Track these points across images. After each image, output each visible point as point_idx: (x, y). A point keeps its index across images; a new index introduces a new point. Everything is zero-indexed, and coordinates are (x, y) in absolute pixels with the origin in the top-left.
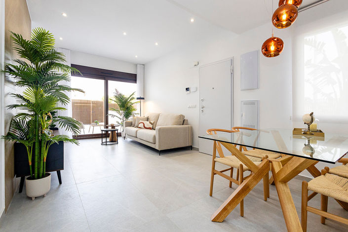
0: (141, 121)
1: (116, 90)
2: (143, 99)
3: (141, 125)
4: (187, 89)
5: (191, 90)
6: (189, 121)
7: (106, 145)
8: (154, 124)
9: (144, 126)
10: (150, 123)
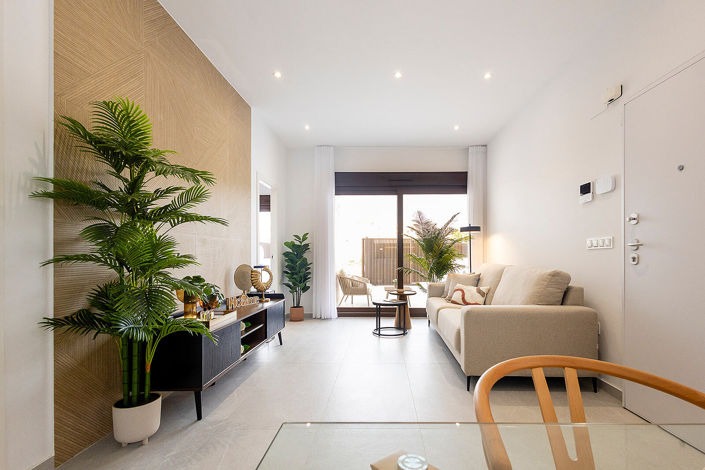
0: (459, 286)
1: (420, 213)
2: (477, 229)
3: (457, 296)
4: (585, 189)
5: (599, 188)
6: (588, 294)
7: (379, 335)
8: (489, 295)
9: (463, 298)
10: (479, 292)
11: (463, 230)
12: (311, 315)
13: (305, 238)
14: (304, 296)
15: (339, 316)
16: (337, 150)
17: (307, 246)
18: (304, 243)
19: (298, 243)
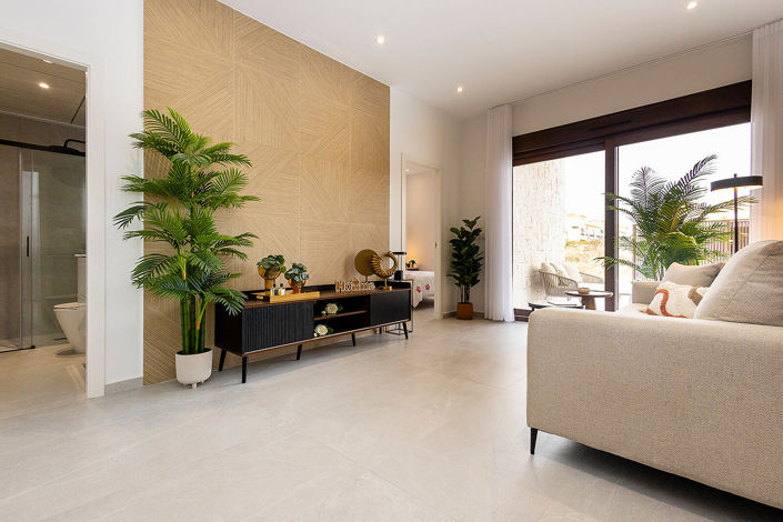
0: (665, 284)
9: (663, 306)
10: (692, 296)
11: (717, 185)
13: (474, 223)
14: (473, 290)
15: (517, 319)
16: (516, 106)
17: (477, 232)
18: (474, 228)
19: (467, 229)
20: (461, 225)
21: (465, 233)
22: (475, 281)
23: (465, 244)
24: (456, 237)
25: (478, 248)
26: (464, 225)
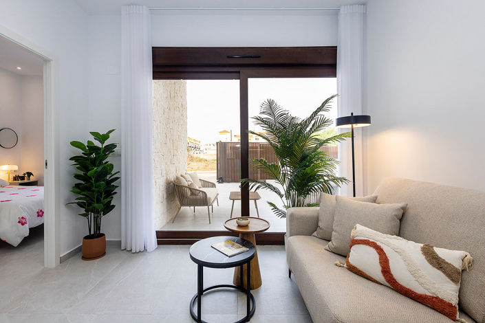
2: (365, 119)
12: (119, 243)
14: (107, 221)
15: (159, 243)
17: (111, 148)
18: (107, 143)
19: (97, 143)
20: (87, 138)
21: (93, 148)
22: (108, 208)
23: (93, 162)
24: (79, 152)
25: (112, 166)
26: (92, 138)
